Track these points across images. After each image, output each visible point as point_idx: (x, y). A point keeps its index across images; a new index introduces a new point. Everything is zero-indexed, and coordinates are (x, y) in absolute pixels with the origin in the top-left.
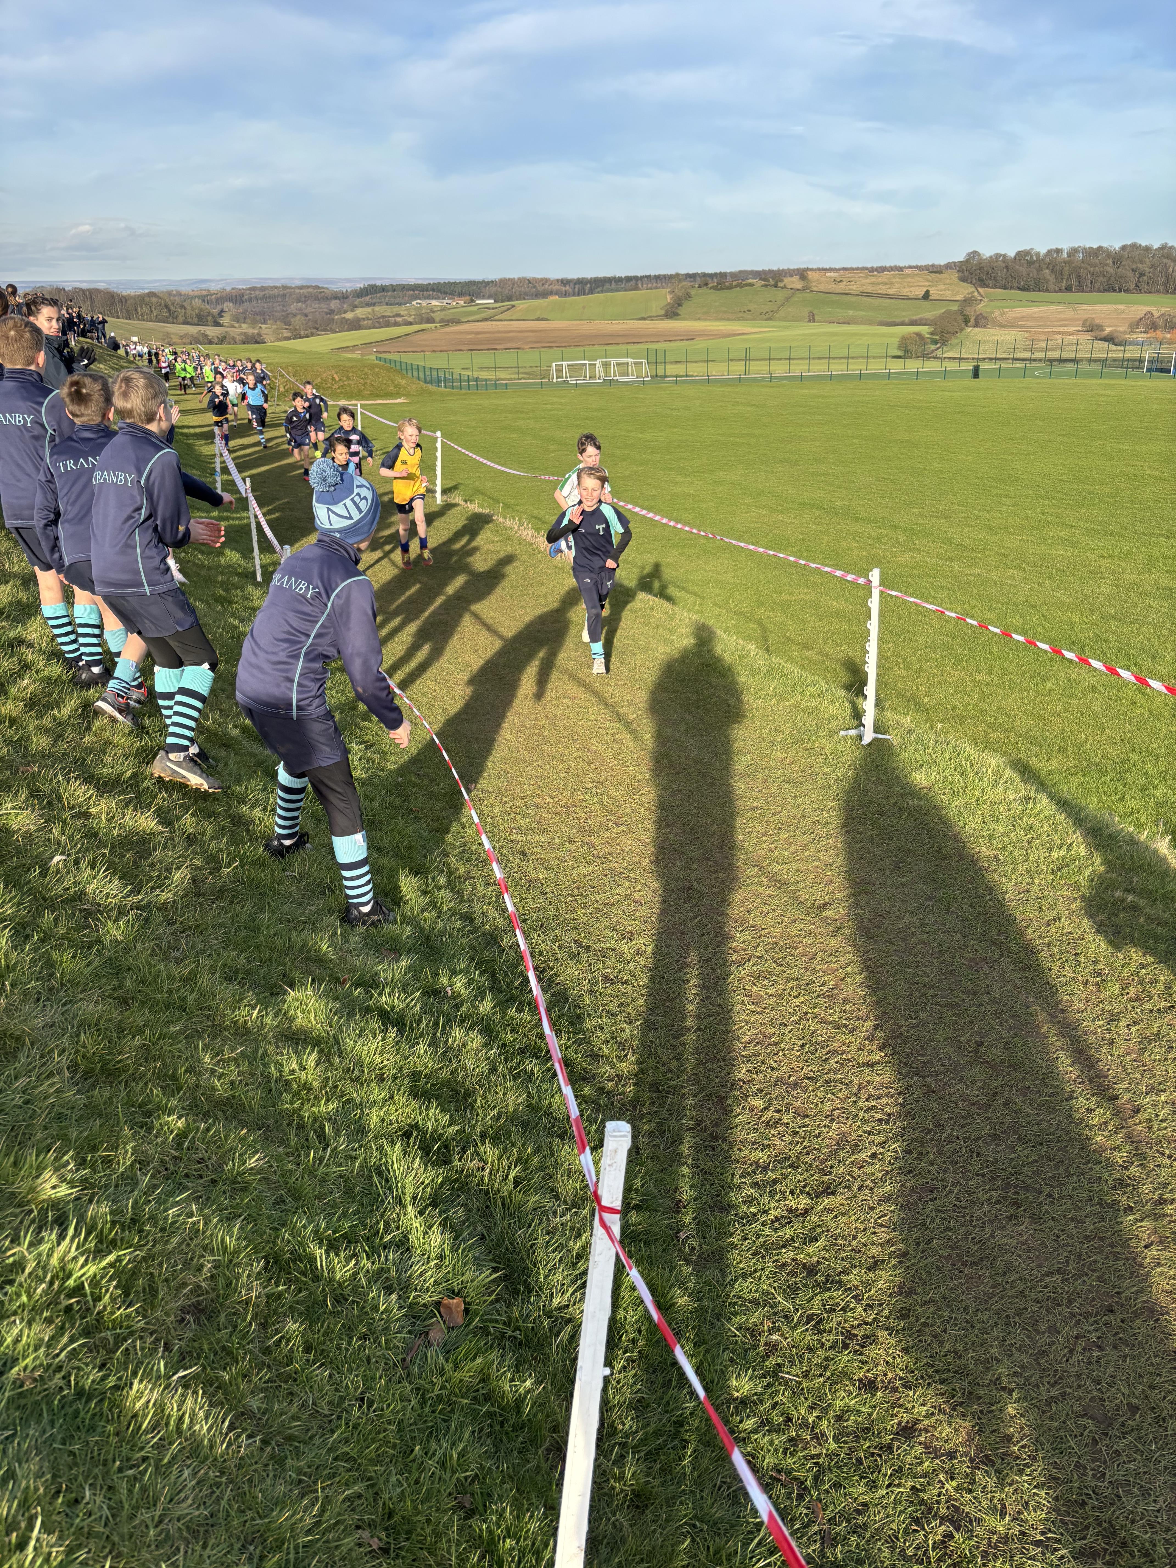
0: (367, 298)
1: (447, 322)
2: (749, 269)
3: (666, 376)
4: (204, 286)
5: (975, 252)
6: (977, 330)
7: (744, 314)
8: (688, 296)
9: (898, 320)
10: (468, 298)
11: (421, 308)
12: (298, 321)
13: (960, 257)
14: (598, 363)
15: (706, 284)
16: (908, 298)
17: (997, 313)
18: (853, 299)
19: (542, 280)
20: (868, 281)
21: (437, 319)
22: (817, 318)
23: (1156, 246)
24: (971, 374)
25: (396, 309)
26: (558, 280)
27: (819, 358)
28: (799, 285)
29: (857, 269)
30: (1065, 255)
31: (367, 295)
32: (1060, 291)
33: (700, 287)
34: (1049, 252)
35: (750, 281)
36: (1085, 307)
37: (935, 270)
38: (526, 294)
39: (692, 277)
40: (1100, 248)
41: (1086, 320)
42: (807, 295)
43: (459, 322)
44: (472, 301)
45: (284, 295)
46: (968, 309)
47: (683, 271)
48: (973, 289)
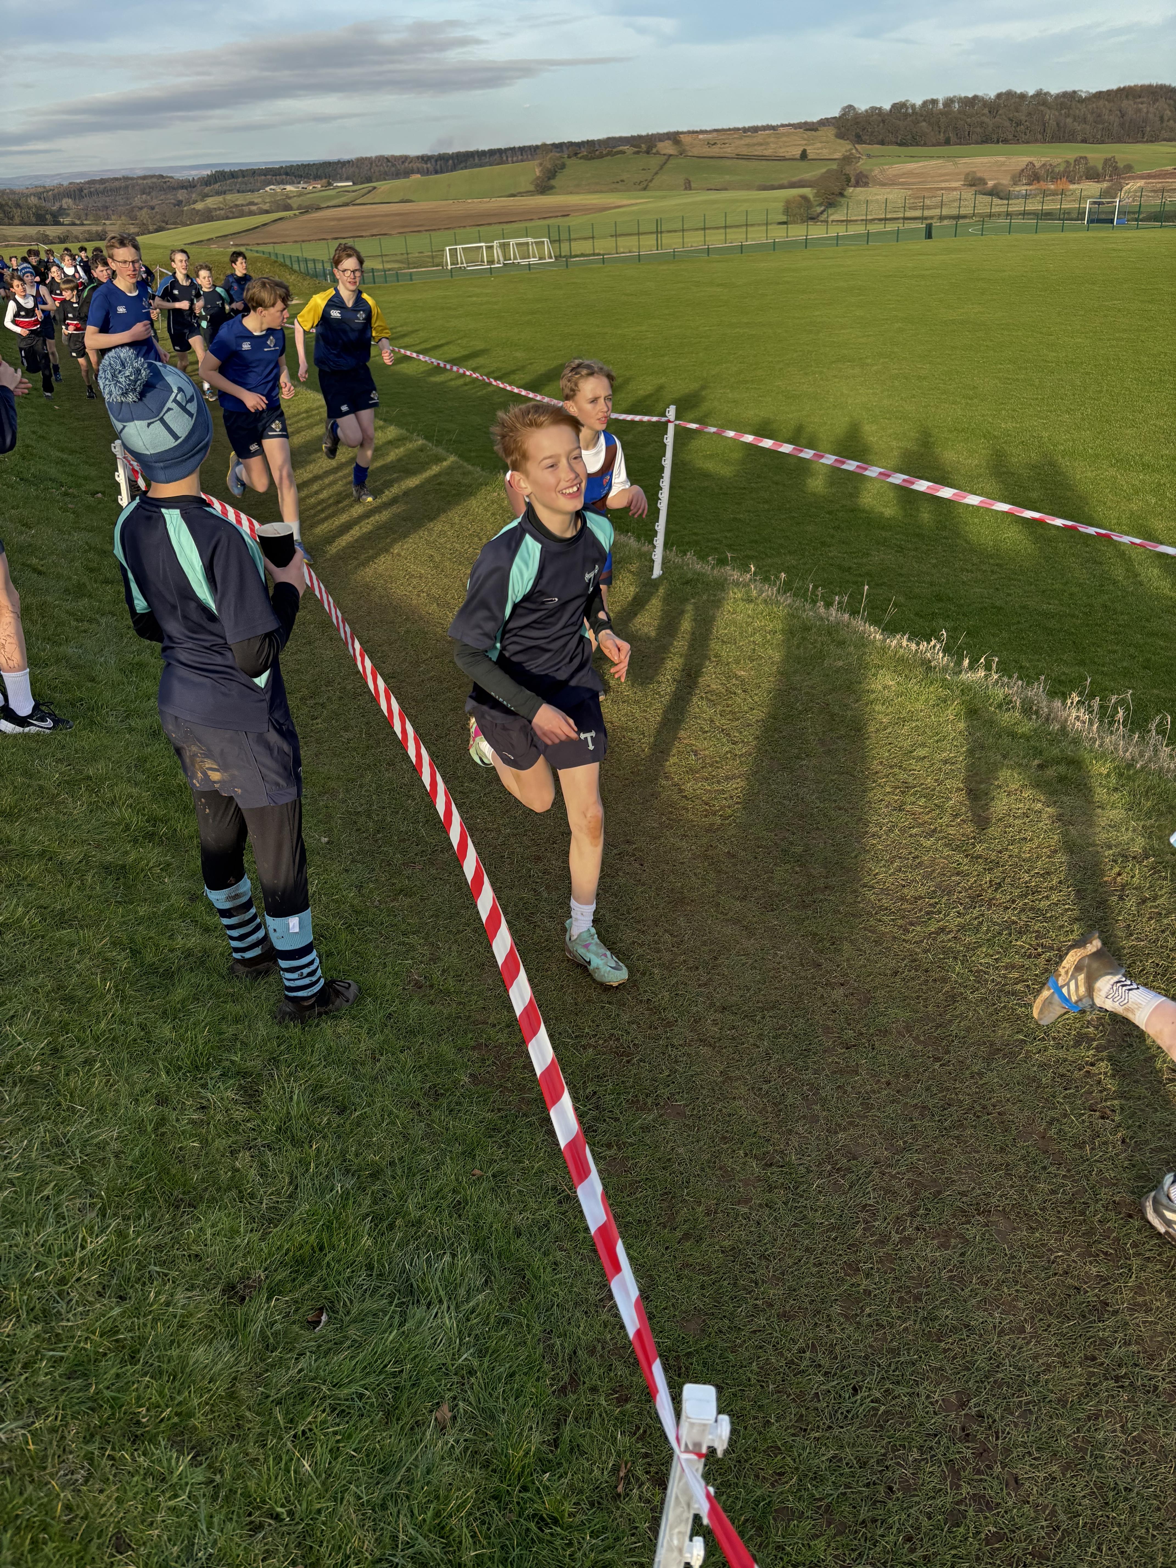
0: (217, 186)
1: (306, 210)
2: (617, 135)
3: (572, 256)
4: (37, 182)
5: (850, 107)
6: (859, 189)
7: (618, 185)
8: (563, 166)
9: (776, 183)
10: (324, 181)
11: (275, 193)
12: (144, 215)
13: (835, 113)
14: (495, 244)
15: (576, 154)
16: (784, 159)
17: (876, 172)
18: (728, 163)
19: (401, 157)
20: (743, 142)
21: (295, 206)
22: (693, 185)
23: (1031, 92)
24: (925, 233)
25: (249, 197)
26: (418, 157)
28: (673, 150)
29: (729, 130)
30: (941, 106)
31: (217, 182)
32: (938, 144)
33: (569, 157)
34: (925, 103)
35: (621, 148)
36: (965, 160)
37: (809, 127)
38: (386, 173)
39: (559, 147)
40: (975, 97)
41: (968, 174)
42: (682, 161)
43: (319, 209)
44: (330, 184)
45: (127, 187)
46: (847, 168)
47: (549, 142)
48: (850, 146)
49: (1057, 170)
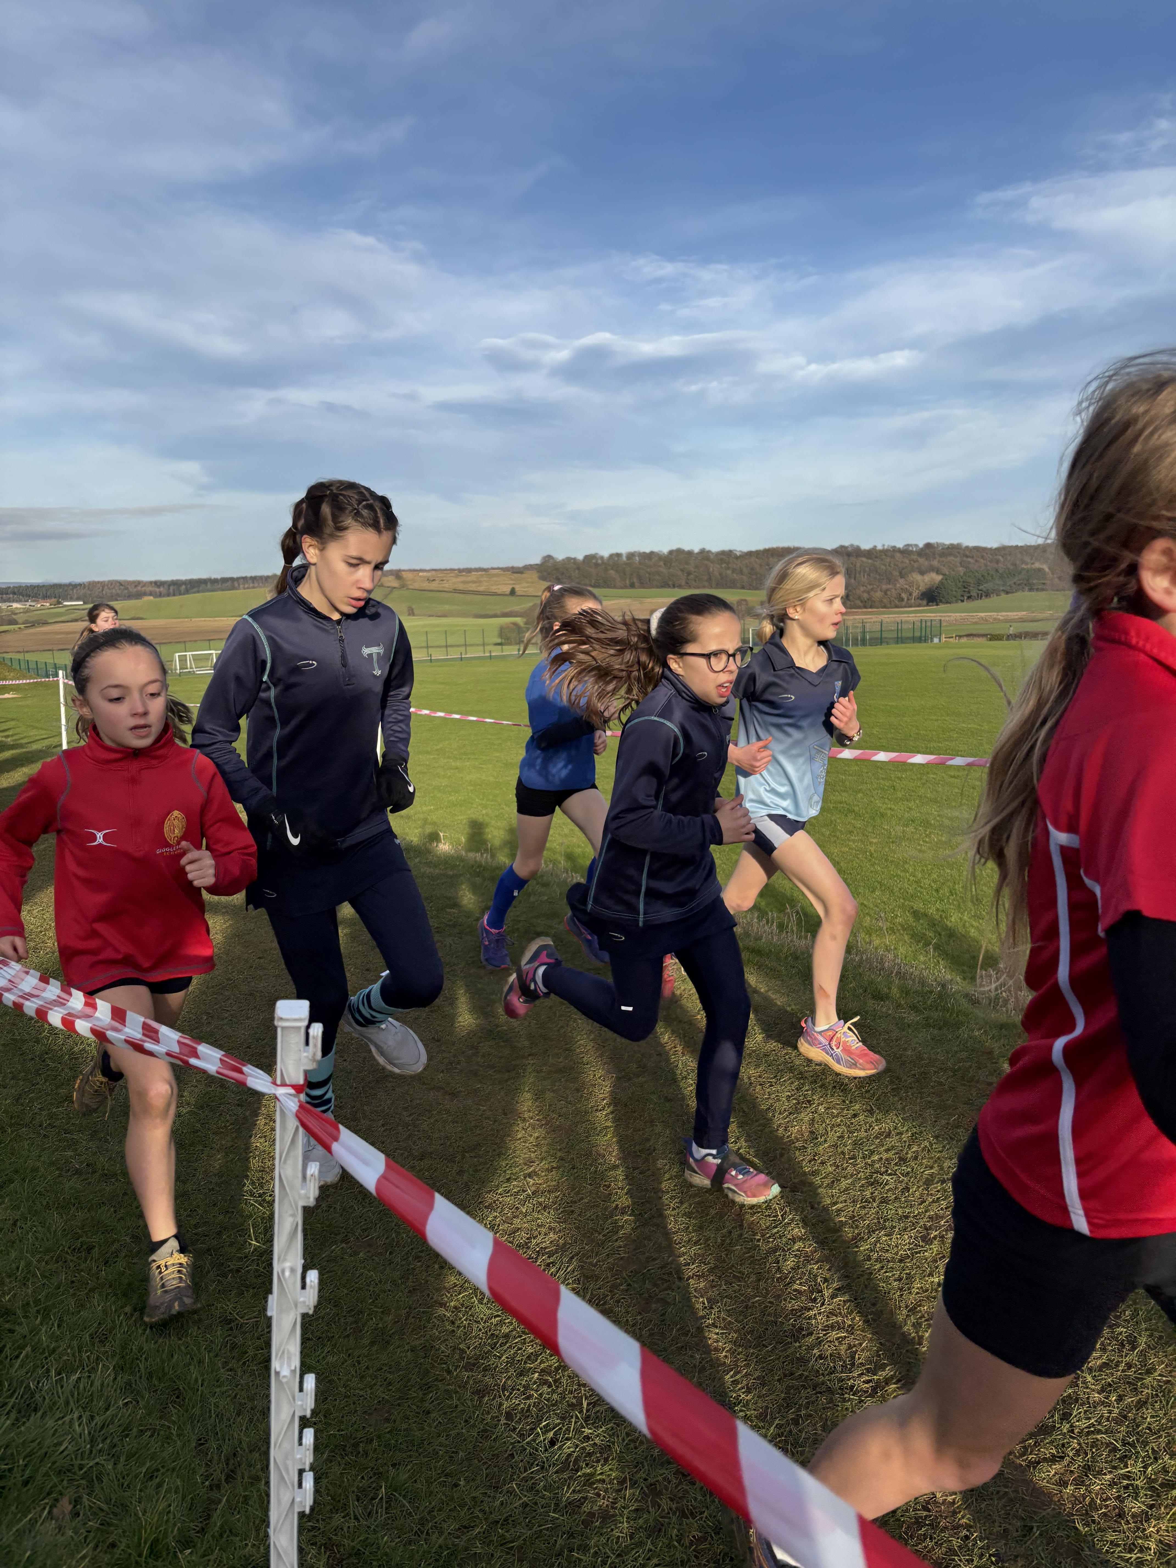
1: (33, 624)
5: (549, 557)
9: (491, 613)
10: (54, 600)
11: (1, 610)
13: (536, 560)
16: (495, 594)
18: (448, 595)
19: (134, 582)
20: (458, 580)
21: (20, 621)
22: (416, 612)
23: (696, 550)
26: (151, 583)
29: (446, 570)
30: (624, 558)
32: (625, 587)
34: (611, 556)
37: (516, 571)
38: (118, 595)
42: (404, 592)
43: (46, 623)
44: (59, 603)
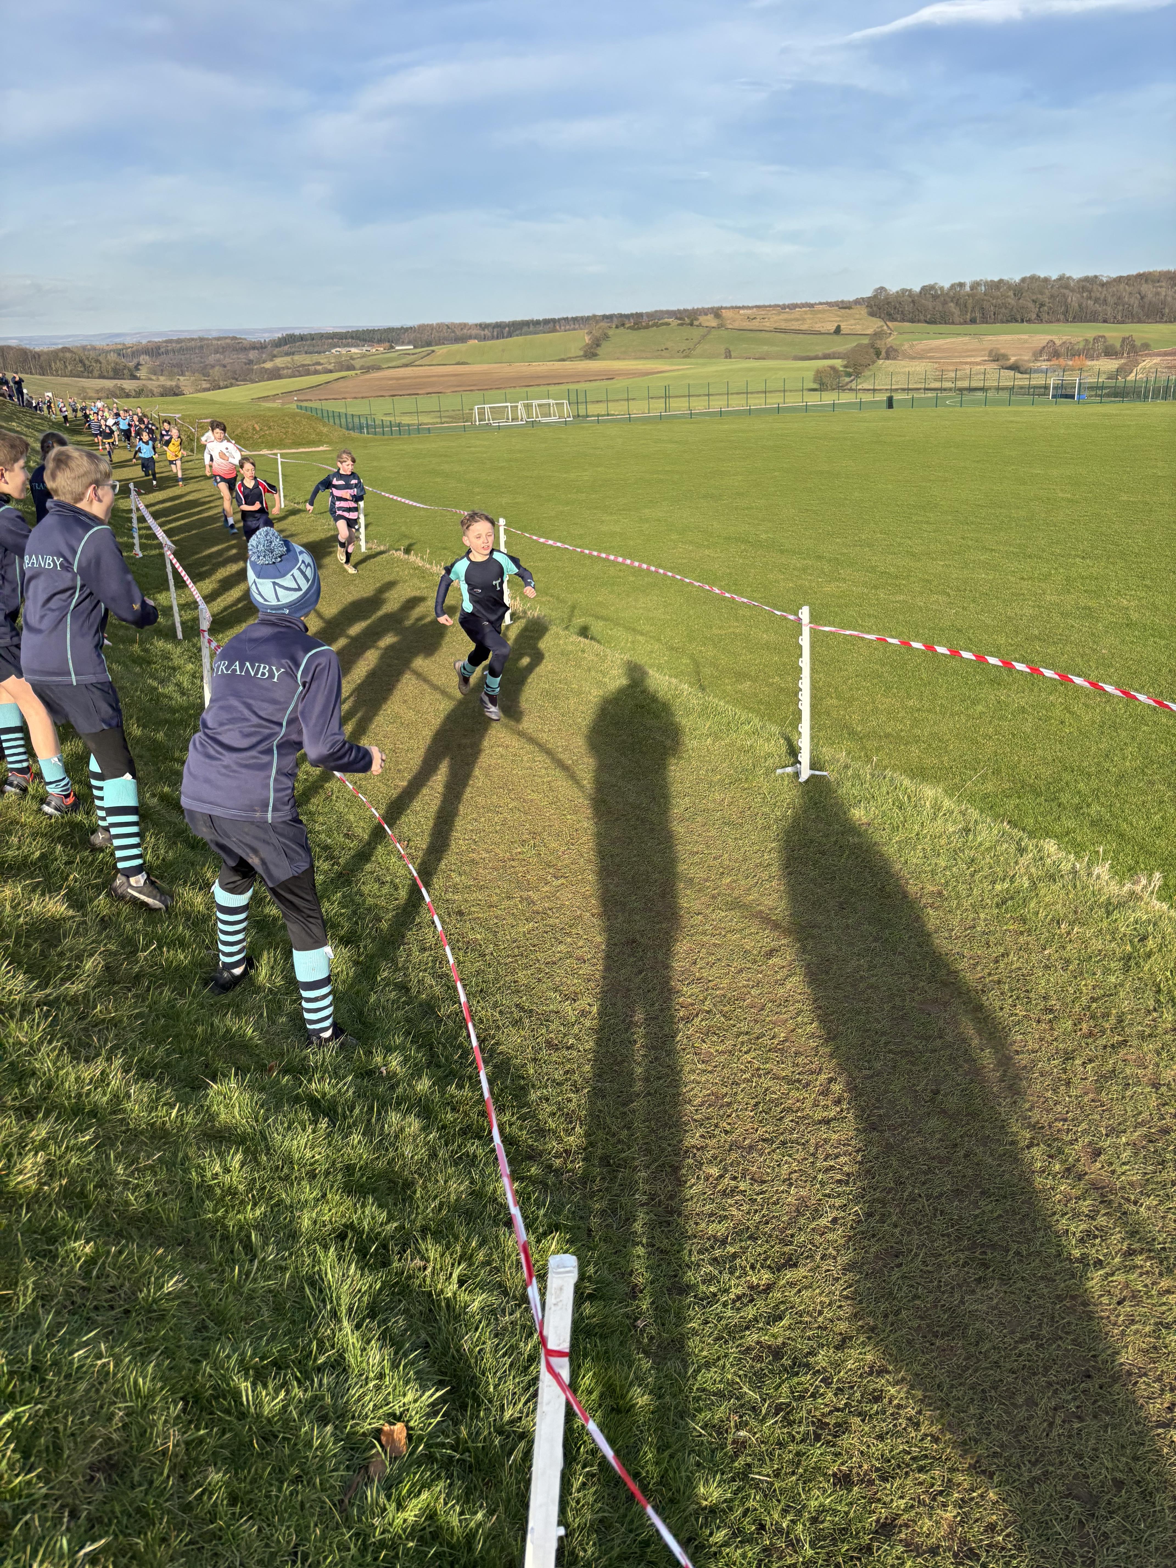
0: (286, 347)
1: (367, 369)
2: (664, 308)
3: (588, 416)
4: (118, 340)
5: (882, 288)
6: (888, 362)
7: (662, 353)
8: (606, 337)
9: (812, 354)
10: (387, 344)
11: (341, 355)
12: (216, 372)
13: (868, 293)
14: (520, 405)
15: (623, 325)
16: (821, 333)
17: (906, 346)
18: (767, 335)
19: (460, 324)
20: (780, 317)
21: (358, 366)
22: (733, 354)
23: (1054, 277)
24: (885, 405)
25: (316, 357)
26: (476, 325)
27: (737, 394)
28: (714, 323)
29: (770, 306)
30: (968, 288)
31: (286, 344)
32: (965, 323)
33: (617, 327)
34: (953, 286)
35: (666, 320)
36: (990, 338)
37: (844, 306)
38: (445, 339)
39: (609, 318)
40: (1001, 281)
41: (991, 351)
42: (723, 332)
43: (379, 368)
44: (392, 347)
45: (201, 347)
46: (879, 342)
47: (600, 313)
48: (882, 323)
49: (1076, 347)
